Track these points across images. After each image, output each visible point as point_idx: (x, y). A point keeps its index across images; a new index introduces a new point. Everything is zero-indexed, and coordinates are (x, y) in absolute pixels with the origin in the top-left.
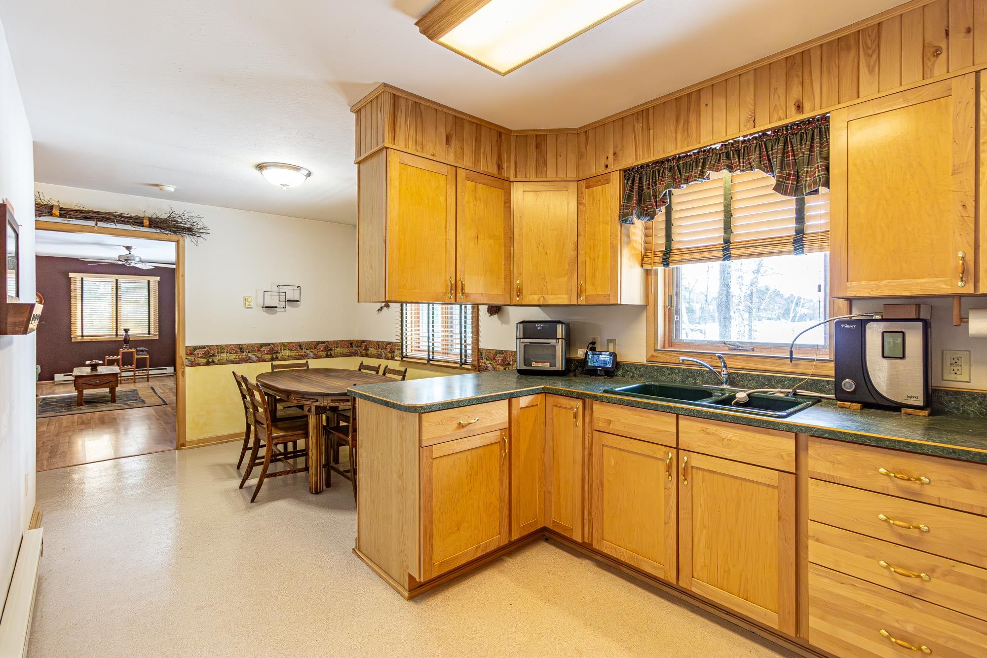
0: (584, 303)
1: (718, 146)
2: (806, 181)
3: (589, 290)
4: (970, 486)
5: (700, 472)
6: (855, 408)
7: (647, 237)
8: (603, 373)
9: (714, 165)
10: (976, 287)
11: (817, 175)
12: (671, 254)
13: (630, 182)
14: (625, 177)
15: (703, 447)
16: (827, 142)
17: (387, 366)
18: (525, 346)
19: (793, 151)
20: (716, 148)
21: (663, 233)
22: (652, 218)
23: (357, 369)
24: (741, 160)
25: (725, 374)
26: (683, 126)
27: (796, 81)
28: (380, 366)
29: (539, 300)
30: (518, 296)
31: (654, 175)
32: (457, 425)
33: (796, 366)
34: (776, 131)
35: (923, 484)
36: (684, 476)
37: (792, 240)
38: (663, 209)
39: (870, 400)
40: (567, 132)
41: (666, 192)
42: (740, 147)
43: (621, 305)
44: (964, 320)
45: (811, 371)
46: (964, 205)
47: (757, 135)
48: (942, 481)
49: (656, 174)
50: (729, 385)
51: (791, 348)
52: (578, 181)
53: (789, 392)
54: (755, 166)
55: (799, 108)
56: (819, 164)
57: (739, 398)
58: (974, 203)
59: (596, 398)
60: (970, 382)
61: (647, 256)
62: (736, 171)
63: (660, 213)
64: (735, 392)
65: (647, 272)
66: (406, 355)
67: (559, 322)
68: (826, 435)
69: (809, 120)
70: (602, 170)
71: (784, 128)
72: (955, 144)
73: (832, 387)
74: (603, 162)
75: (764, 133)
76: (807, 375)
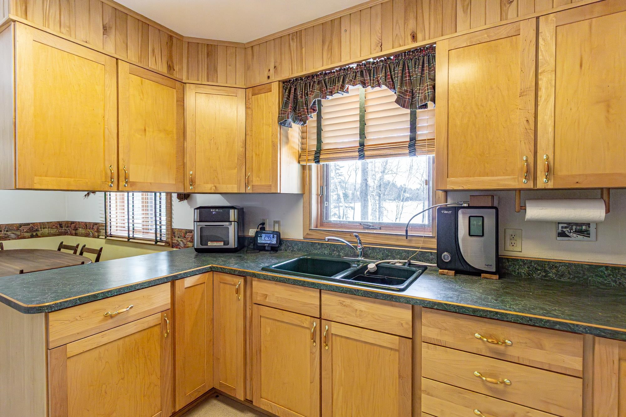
0: (251, 192)
1: (354, 66)
2: (419, 96)
3: (256, 181)
4: (541, 347)
5: (338, 338)
6: (451, 274)
7: (303, 139)
8: (270, 249)
9: (351, 81)
10: (535, 183)
11: (427, 92)
12: (321, 153)
13: (287, 91)
14: (283, 87)
15: (341, 317)
16: (434, 67)
17: (85, 246)
18: (201, 228)
19: (409, 72)
20: (353, 67)
21: (315, 137)
22: (305, 123)
23: (56, 249)
24: (372, 78)
25: (360, 249)
26: (328, 47)
27: (412, 16)
28: (78, 246)
29: (211, 189)
30: (191, 185)
31: (306, 87)
32: (103, 317)
33: (410, 241)
34: (397, 55)
35: (507, 346)
36: (325, 343)
37: (408, 145)
38: (314, 115)
39: (461, 268)
40: (235, 46)
41: (315, 100)
42: (371, 67)
43: (280, 193)
44: (523, 208)
45: (421, 245)
46: (527, 120)
47: (383, 59)
48: (520, 343)
49: (307, 85)
50: (363, 257)
51: (407, 228)
52: (246, 89)
53: (406, 263)
54: (382, 82)
55: (414, 38)
56: (428, 83)
57: (370, 268)
58: (534, 118)
59: (254, 275)
60: (521, 252)
61: (303, 155)
62: (368, 86)
63: (311, 119)
64: (367, 263)
65: (304, 167)
66: (110, 234)
67: (232, 208)
68: (436, 307)
69: (420, 49)
70: (266, 81)
71: (403, 54)
72: (522, 72)
73: (434, 257)
74: (266, 74)
75: (388, 57)
76: (418, 248)
